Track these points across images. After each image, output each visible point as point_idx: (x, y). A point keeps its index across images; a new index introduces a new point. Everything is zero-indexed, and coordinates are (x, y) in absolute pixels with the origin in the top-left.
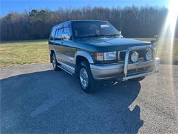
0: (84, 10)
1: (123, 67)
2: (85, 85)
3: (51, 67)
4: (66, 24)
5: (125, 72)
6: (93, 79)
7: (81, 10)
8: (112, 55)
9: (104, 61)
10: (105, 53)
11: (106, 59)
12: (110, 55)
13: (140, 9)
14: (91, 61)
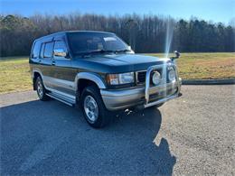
0: (71, 17)
1: (144, 91)
2: (93, 119)
3: (35, 96)
4: (58, 36)
5: (147, 97)
6: (106, 109)
7: (67, 16)
8: (128, 77)
9: (119, 85)
10: (120, 75)
11: (121, 83)
12: (126, 77)
13: (142, 18)
14: (101, 85)
